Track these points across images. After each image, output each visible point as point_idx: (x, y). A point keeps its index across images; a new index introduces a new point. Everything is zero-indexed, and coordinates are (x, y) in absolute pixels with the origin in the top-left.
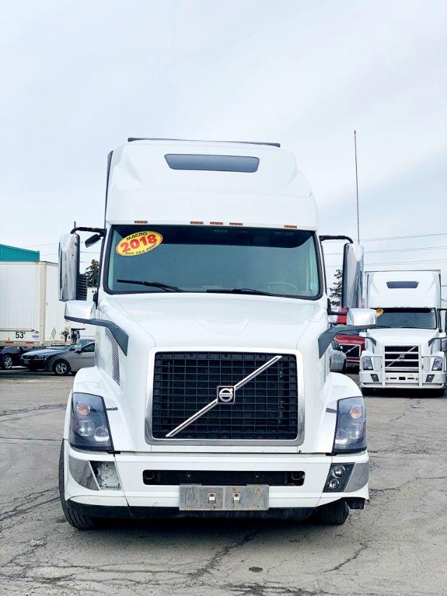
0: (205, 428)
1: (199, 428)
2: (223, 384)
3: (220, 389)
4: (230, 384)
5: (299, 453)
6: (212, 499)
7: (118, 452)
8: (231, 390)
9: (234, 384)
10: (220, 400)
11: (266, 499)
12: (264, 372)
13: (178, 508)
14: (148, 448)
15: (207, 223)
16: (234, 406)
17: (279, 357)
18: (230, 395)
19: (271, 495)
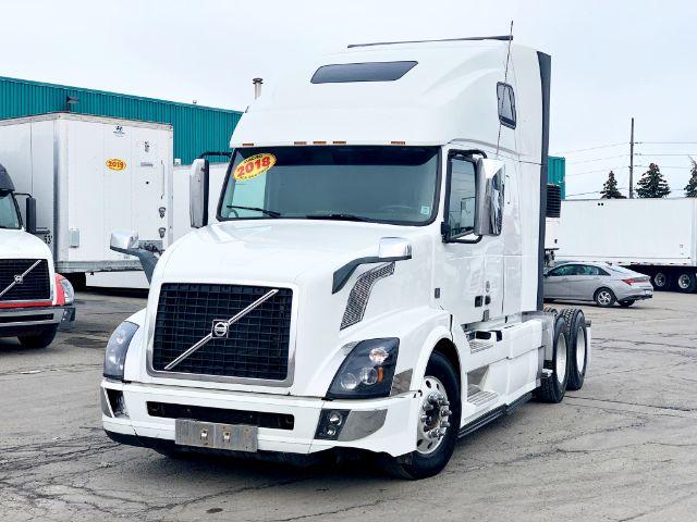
0: (198, 362)
1: (194, 362)
2: (219, 318)
3: (216, 322)
4: (225, 318)
5: (289, 395)
6: (204, 435)
7: (129, 382)
8: (225, 324)
9: (229, 318)
10: (214, 335)
11: (255, 440)
12: (258, 307)
13: (173, 441)
14: (148, 379)
15: (310, 143)
16: (228, 341)
17: (276, 291)
18: (224, 330)
19: (260, 437)
